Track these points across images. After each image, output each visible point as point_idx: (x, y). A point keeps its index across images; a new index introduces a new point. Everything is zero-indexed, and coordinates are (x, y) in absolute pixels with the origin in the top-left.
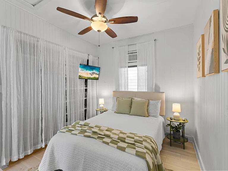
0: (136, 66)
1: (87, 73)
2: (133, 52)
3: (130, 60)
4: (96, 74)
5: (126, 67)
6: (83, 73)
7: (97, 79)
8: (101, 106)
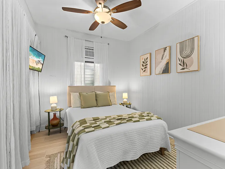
0: (93, 62)
1: (34, 60)
2: (89, 48)
3: (86, 55)
4: (41, 63)
5: (82, 61)
7: (39, 71)
8: (52, 105)
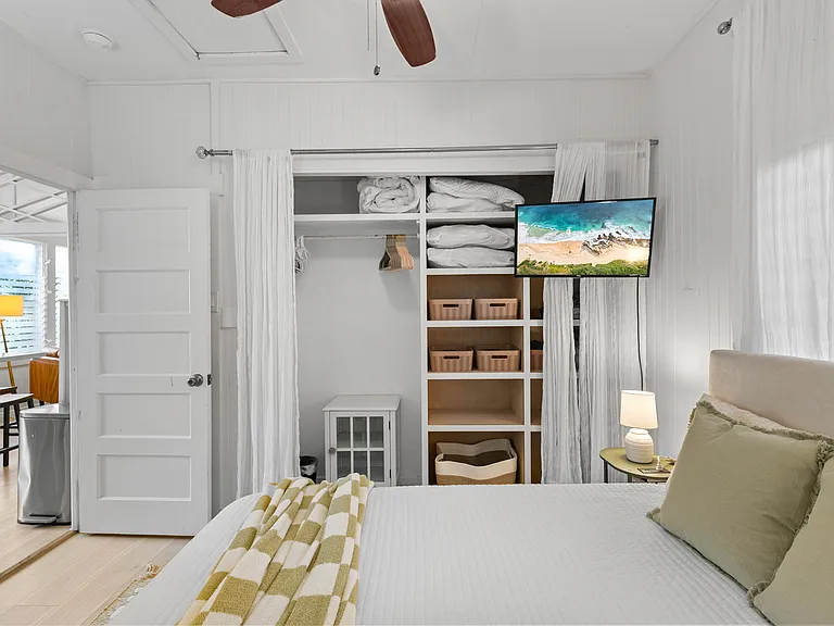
1: (568, 246)
4: (628, 241)
6: (542, 249)
